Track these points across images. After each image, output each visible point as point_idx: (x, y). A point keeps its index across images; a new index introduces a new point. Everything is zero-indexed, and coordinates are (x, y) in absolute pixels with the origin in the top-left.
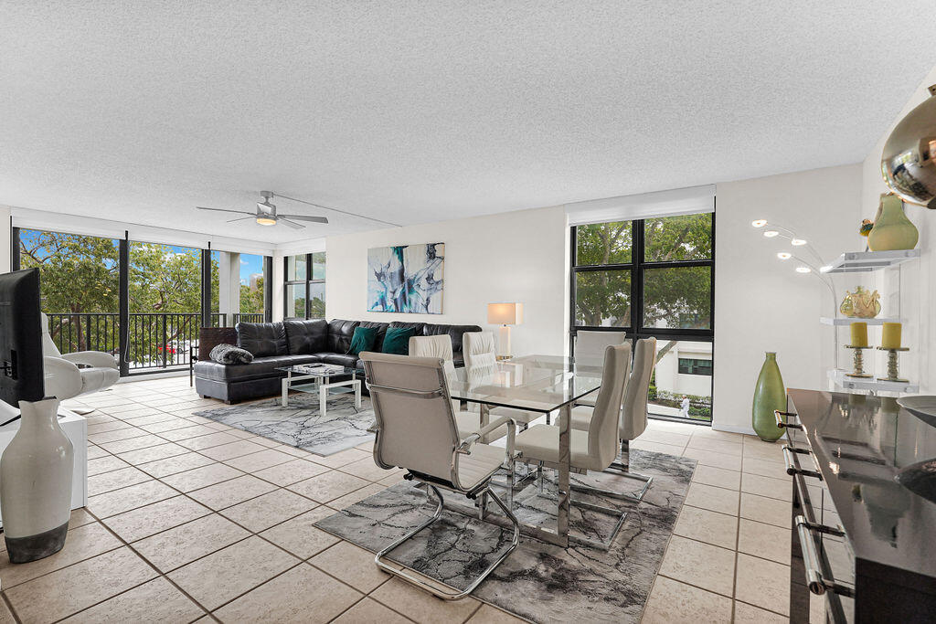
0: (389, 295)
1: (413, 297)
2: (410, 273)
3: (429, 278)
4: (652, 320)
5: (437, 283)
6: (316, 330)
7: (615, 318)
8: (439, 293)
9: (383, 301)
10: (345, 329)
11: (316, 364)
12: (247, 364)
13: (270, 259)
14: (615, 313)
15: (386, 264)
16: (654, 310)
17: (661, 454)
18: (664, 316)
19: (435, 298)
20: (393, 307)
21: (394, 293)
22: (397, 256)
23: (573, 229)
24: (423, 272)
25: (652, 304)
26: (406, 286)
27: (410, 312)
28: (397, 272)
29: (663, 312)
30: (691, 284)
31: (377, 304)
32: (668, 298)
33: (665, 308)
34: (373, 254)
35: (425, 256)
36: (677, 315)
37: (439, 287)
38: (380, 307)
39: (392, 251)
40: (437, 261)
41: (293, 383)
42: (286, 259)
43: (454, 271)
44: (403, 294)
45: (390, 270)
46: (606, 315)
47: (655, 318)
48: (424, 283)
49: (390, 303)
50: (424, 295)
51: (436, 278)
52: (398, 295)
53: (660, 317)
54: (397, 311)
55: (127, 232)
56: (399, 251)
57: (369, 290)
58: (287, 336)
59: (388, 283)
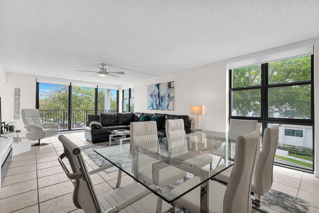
0: (154, 103)
1: (163, 104)
2: (162, 94)
3: (169, 96)
4: (272, 113)
5: (172, 98)
6: (129, 116)
7: (254, 112)
8: (172, 102)
9: (152, 105)
10: (139, 116)
11: (122, 130)
12: (99, 129)
13: (118, 91)
14: (254, 110)
15: (153, 91)
16: (272, 109)
17: (282, 193)
18: (278, 111)
19: (171, 104)
20: (156, 108)
21: (156, 102)
22: (157, 88)
23: (230, 71)
24: (166, 93)
25: (272, 106)
26: (160, 99)
27: (162, 110)
28: (157, 94)
29: (277, 110)
30: (293, 97)
31: (150, 106)
32: (280, 103)
33: (278, 108)
34: (149, 87)
35: (167, 87)
36: (284, 111)
37: (172, 99)
38: (151, 108)
39: (155, 86)
40: (172, 89)
41: (114, 137)
42: (123, 90)
43: (178, 92)
44: (159, 102)
45: (155, 93)
46: (250, 111)
47: (273, 112)
48: (167, 98)
49: (155, 106)
50: (166, 103)
51: (171, 96)
52: (157, 103)
53: (276, 112)
54: (157, 109)
55: (71, 83)
56: (158, 86)
57: (148, 101)
58: (118, 118)
59: (154, 98)
